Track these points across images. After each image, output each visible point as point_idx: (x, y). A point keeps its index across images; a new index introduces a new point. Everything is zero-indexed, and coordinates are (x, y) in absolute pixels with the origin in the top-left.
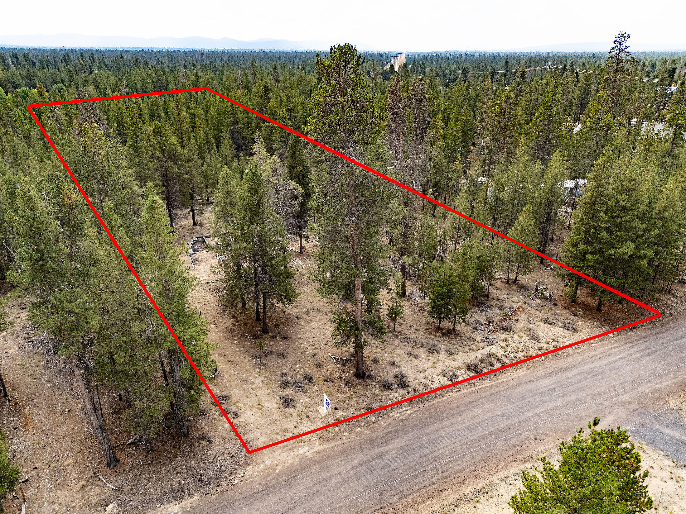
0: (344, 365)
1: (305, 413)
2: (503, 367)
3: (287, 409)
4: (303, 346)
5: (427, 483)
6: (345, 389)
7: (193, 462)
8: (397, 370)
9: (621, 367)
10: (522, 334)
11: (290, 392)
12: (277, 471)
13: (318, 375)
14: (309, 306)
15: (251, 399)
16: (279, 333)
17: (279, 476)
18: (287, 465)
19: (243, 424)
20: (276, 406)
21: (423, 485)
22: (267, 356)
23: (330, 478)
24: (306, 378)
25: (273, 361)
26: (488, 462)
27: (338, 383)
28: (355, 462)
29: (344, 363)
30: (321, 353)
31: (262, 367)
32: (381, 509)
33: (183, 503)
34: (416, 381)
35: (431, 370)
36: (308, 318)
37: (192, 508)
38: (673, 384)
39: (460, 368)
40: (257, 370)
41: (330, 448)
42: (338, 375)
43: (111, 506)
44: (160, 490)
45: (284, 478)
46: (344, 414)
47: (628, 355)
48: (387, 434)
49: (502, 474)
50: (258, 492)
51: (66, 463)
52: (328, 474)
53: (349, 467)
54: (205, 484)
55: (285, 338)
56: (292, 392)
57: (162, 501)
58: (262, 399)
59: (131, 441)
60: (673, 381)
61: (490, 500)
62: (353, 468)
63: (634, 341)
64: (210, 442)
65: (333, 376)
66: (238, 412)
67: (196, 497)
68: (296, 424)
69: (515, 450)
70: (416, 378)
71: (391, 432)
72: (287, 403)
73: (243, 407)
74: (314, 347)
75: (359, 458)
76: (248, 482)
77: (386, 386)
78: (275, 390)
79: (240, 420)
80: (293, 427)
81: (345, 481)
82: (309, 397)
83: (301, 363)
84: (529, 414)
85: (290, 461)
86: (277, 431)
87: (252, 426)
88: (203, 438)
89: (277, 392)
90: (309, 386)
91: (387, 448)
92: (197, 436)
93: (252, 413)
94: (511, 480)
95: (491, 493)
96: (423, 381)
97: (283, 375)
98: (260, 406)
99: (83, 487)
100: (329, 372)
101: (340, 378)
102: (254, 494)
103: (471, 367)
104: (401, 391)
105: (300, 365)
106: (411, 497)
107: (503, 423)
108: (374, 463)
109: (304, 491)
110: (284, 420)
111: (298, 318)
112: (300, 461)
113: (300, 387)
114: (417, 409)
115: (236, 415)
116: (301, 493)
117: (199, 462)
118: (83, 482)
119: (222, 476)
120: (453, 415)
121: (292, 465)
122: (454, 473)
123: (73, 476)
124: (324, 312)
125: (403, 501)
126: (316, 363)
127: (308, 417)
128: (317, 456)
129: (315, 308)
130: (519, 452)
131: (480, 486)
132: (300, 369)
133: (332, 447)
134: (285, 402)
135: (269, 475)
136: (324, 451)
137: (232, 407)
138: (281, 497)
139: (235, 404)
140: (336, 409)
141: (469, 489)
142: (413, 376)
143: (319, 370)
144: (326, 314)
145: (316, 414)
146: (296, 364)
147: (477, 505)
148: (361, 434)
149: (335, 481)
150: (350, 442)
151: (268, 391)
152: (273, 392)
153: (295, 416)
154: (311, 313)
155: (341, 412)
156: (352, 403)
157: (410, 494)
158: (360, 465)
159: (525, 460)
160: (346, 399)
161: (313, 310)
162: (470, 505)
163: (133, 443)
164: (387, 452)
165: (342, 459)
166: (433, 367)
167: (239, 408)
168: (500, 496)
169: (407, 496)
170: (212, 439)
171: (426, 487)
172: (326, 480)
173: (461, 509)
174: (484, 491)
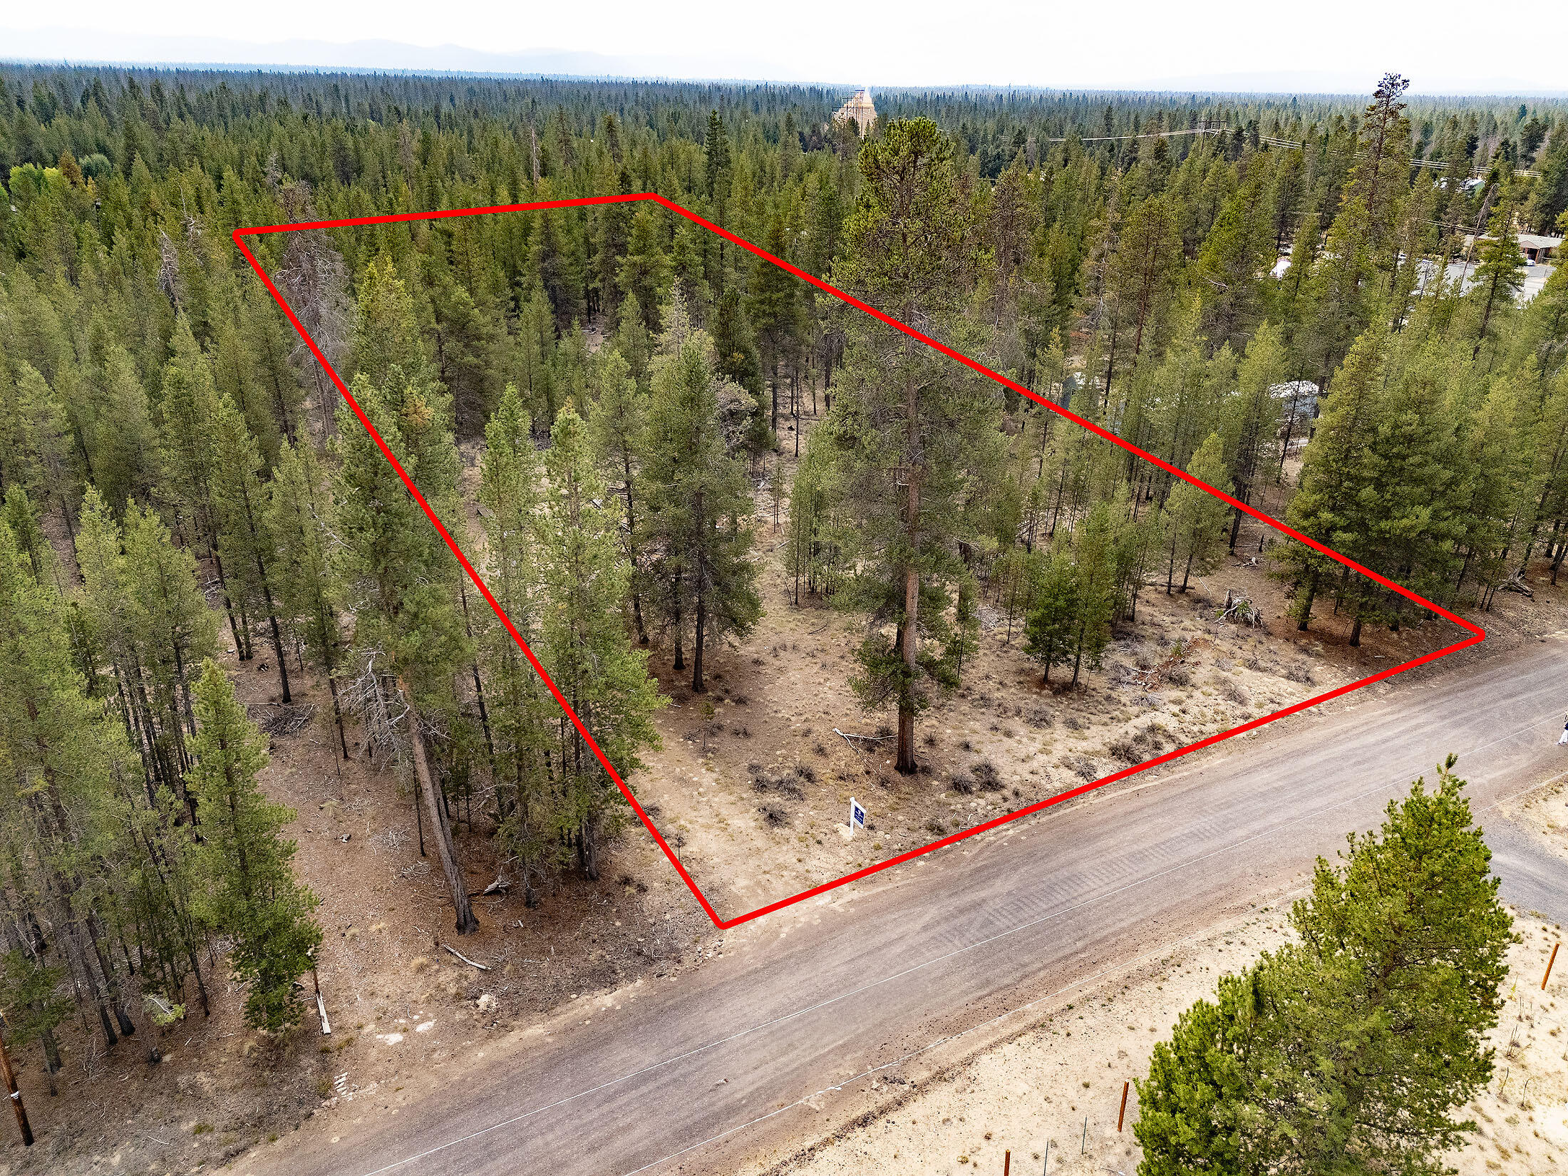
0: (871, 750)
1: (813, 836)
2: (1181, 751)
3: (776, 830)
4: (780, 715)
5: (1067, 951)
6: (882, 793)
7: (618, 924)
8: (975, 759)
9: (1406, 747)
10: (1210, 690)
11: (774, 799)
12: (783, 936)
13: (822, 769)
14: (775, 640)
15: (702, 813)
16: (727, 691)
17: (787, 944)
18: (799, 926)
19: (699, 857)
20: (753, 824)
21: (1060, 954)
22: (713, 734)
23: (885, 945)
24: (801, 773)
25: (726, 742)
26: (1175, 915)
27: (867, 782)
28: (927, 918)
29: (870, 746)
30: (819, 729)
31: (710, 755)
32: (990, 995)
33: (619, 992)
34: (1016, 778)
35: (1042, 758)
36: (777, 663)
37: (639, 998)
38: (1505, 776)
39: (1097, 753)
40: (700, 761)
41: (873, 896)
42: (862, 769)
43: (484, 1000)
44: (569, 971)
45: (800, 948)
46: (888, 837)
47: (1417, 727)
48: (978, 870)
49: (1202, 934)
50: (756, 971)
51: (374, 928)
52: (879, 940)
53: (918, 927)
54: (650, 961)
55: (741, 701)
56: (778, 799)
57: (578, 989)
58: (724, 812)
59: (491, 887)
60: (1505, 771)
61: (1186, 976)
62: (925, 928)
63: (1425, 701)
64: (642, 889)
65: (853, 771)
66: (685, 835)
67: (639, 982)
68: (798, 856)
69: (1222, 893)
70: (1015, 773)
71: (986, 867)
72: (774, 818)
73: (689, 826)
74: (803, 718)
75: (932, 912)
76: (732, 954)
77: (960, 787)
78: (745, 796)
79: (691, 849)
80: (795, 860)
81: (914, 951)
82: (814, 808)
83: (783, 747)
84: (1240, 833)
85: (802, 919)
86: (767, 869)
87: (716, 860)
88: (627, 881)
89: (750, 800)
90: (809, 788)
91: (983, 894)
92: (616, 878)
93: (711, 836)
94: (1220, 944)
95: (1186, 966)
96: (1029, 777)
97: (753, 768)
98: (722, 825)
99: (421, 969)
100: (843, 763)
101: (868, 773)
102: (749, 974)
103: (1118, 752)
104: (990, 796)
105: (784, 751)
106: (1042, 974)
107: (1195, 849)
108: (963, 919)
109: (844, 968)
110: (775, 848)
111: (757, 662)
112: (823, 918)
113: (794, 790)
114: (1025, 826)
115: (681, 843)
116: (838, 970)
117: (630, 923)
118: (420, 960)
119: (680, 946)
120: (1097, 836)
121: (809, 925)
122: (1114, 934)
123: (396, 950)
124: (809, 650)
125: (1028, 982)
126: (815, 746)
127: (819, 842)
128: (852, 910)
129: (789, 644)
130: (1229, 897)
131: (1165, 952)
132: (785, 757)
133: (878, 894)
134: (771, 816)
135: (770, 942)
136: (864, 900)
137: (669, 826)
138: (802, 978)
139: (672, 821)
140: (871, 828)
141: (1145, 959)
142: (1008, 769)
143: (823, 760)
144: (813, 656)
145: (834, 838)
146: (773, 749)
147: (1165, 985)
148: (926, 872)
149: (897, 949)
150: (909, 885)
151: (732, 798)
152: (742, 799)
153: (794, 841)
154: (782, 653)
155: (881, 833)
156: (900, 818)
157: (1040, 970)
158: (939, 923)
159: (1241, 910)
160: (886, 811)
161: (784, 648)
162: (1152, 986)
163: (496, 892)
164: (984, 901)
165: (901, 913)
166: (1044, 751)
167: (682, 828)
168: (1204, 970)
169: (1034, 973)
170: (646, 883)
171: (1066, 958)
172: (879, 949)
173: (1135, 992)
174: (1173, 962)
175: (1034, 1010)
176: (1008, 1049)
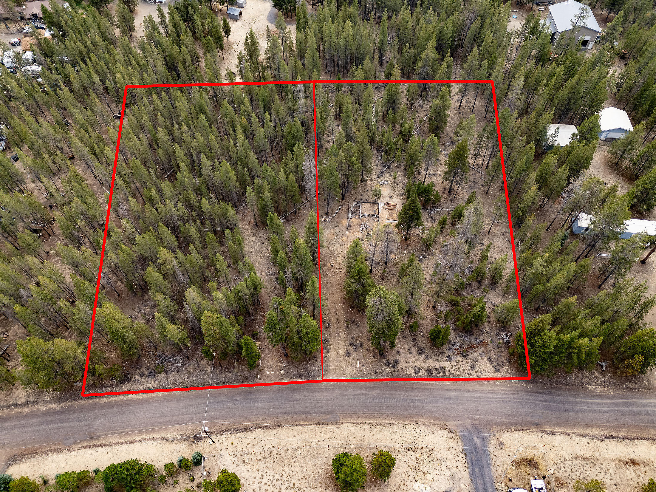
1: (352, 362)
3: (346, 357)
6: (372, 357)
7: (308, 366)
8: (397, 357)
10: (470, 361)
15: (336, 345)
16: (362, 310)
19: (329, 357)
20: (343, 353)
22: (352, 323)
24: (360, 344)
25: (353, 327)
26: (400, 416)
27: (370, 353)
28: (357, 393)
31: (347, 329)
32: (354, 413)
34: (401, 367)
39: (423, 368)
43: (282, 371)
44: (297, 372)
56: (352, 349)
58: (340, 347)
64: (316, 360)
65: (371, 348)
69: (413, 416)
77: (388, 364)
79: (329, 354)
82: (357, 355)
84: (431, 405)
87: (332, 359)
89: (347, 346)
90: (359, 349)
91: (370, 393)
93: (334, 352)
96: (404, 368)
97: (353, 337)
98: (338, 351)
100: (370, 345)
101: (373, 350)
103: (429, 371)
104: (392, 369)
107: (417, 404)
108: (362, 397)
110: (343, 362)
113: (356, 348)
115: (328, 351)
118: (277, 359)
120: (402, 391)
122: (385, 414)
125: (363, 415)
134: (347, 353)
139: (330, 345)
143: (367, 342)
153: (348, 362)
155: (364, 368)
156: (371, 366)
157: (366, 414)
160: (369, 362)
162: (382, 427)
167: (331, 348)
171: (373, 414)
173: (377, 427)
174: (390, 424)
175: (359, 420)
176: (350, 424)
